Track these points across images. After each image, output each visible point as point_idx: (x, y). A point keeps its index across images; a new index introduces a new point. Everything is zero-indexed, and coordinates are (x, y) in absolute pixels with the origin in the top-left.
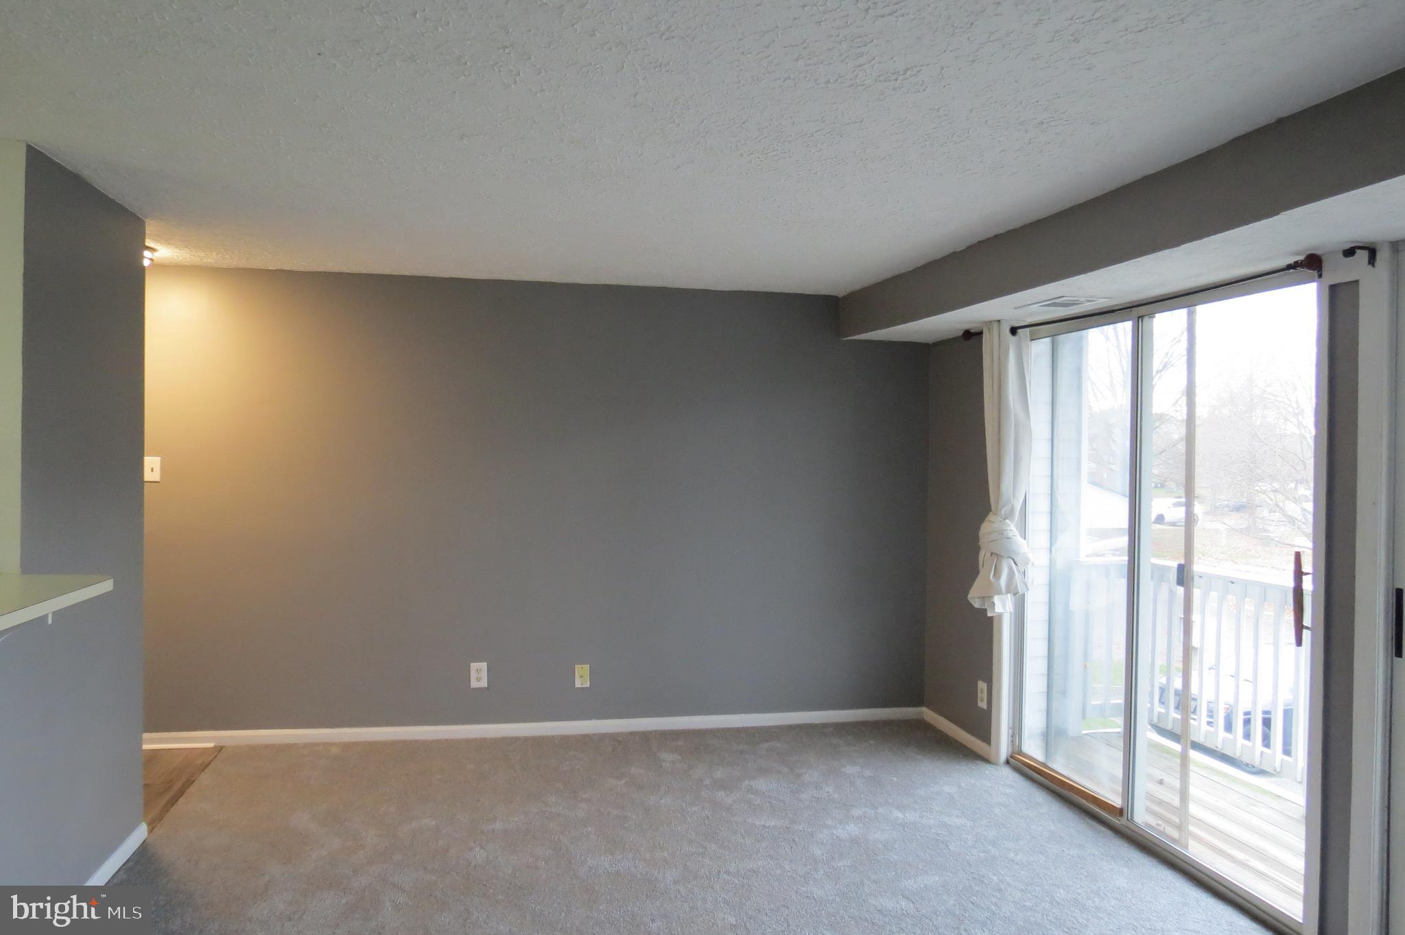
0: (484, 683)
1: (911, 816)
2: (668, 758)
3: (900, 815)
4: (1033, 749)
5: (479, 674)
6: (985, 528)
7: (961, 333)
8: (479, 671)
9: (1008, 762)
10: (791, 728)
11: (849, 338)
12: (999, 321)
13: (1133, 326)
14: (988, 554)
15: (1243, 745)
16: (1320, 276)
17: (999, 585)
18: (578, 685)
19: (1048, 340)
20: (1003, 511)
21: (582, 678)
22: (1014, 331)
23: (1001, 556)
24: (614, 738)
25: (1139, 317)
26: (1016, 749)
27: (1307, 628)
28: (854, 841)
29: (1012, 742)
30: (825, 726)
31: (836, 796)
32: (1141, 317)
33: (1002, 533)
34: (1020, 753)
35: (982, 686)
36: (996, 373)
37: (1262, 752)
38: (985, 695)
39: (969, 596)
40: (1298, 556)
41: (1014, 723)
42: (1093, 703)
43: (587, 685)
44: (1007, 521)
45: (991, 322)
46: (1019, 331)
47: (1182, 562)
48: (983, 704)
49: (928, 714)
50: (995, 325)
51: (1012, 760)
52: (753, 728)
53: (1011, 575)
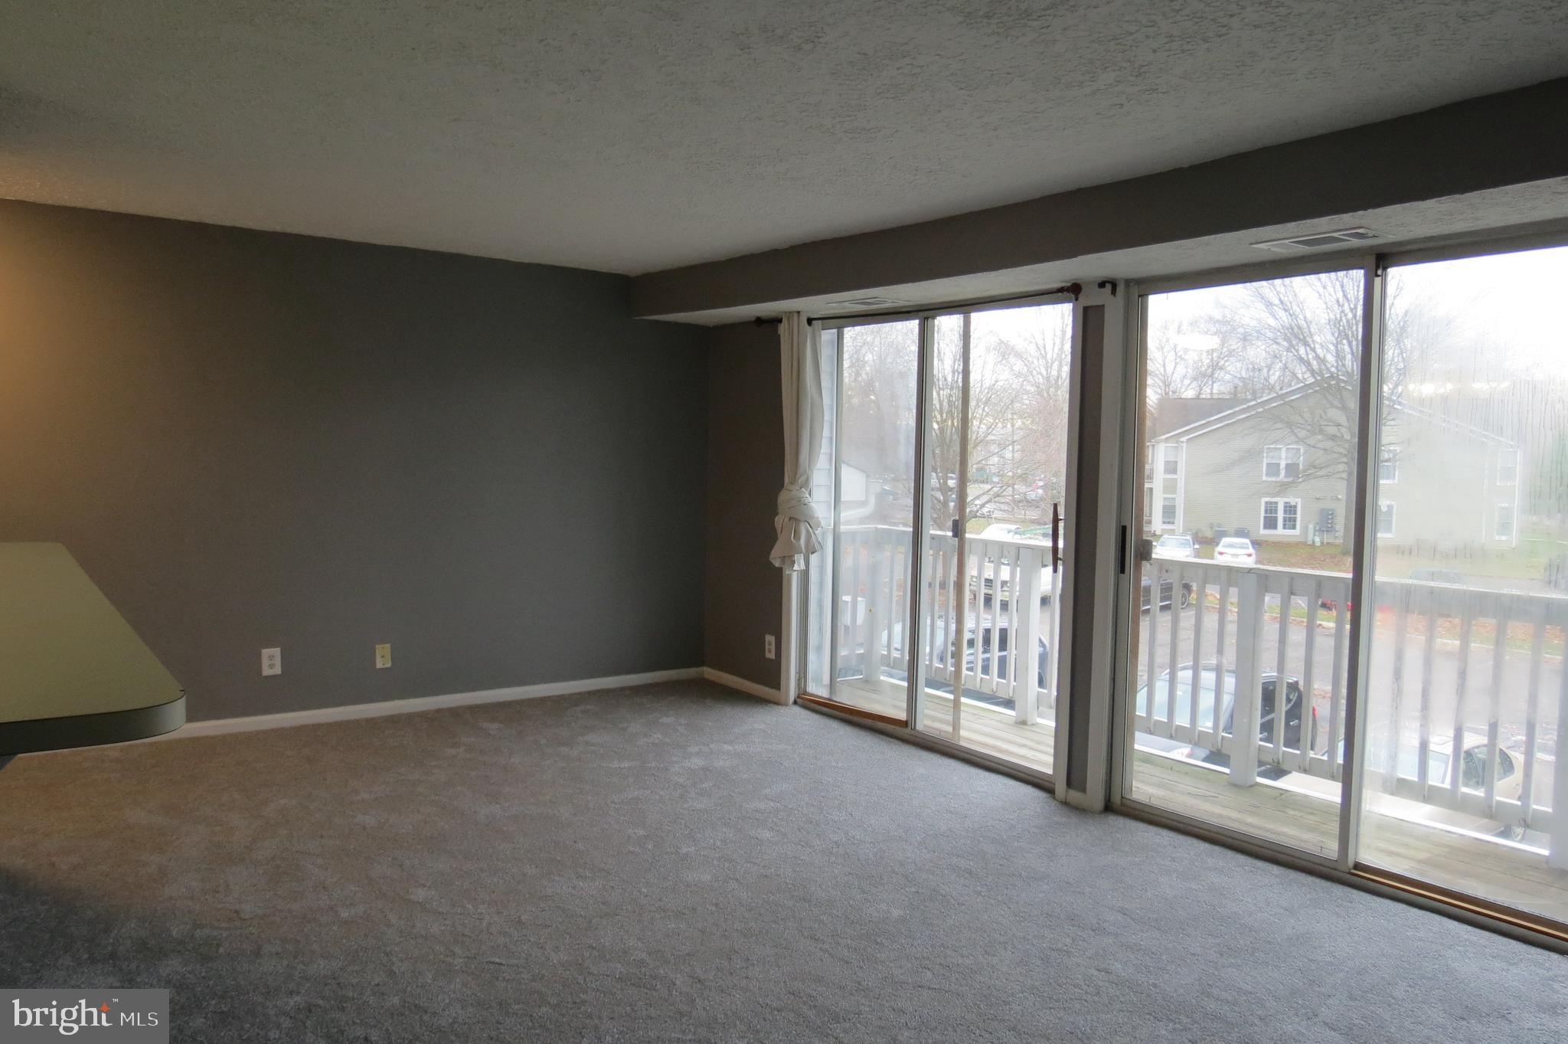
0: (277, 670)
1: (740, 748)
2: (493, 727)
3: (731, 748)
4: (818, 689)
5: (271, 661)
6: (783, 497)
7: (754, 319)
8: (271, 657)
9: (795, 703)
10: (591, 694)
11: (643, 318)
12: (799, 312)
13: (919, 325)
14: (787, 519)
15: (966, 675)
16: (1077, 299)
17: (800, 545)
18: (379, 665)
19: (835, 331)
20: (800, 481)
21: (383, 658)
22: (810, 321)
23: (799, 521)
24: (423, 716)
25: (925, 318)
26: (802, 691)
27: (1060, 559)
28: (705, 769)
29: (799, 685)
30: (622, 689)
31: (667, 740)
32: (927, 318)
33: (799, 500)
34: (805, 693)
35: (770, 639)
36: (795, 357)
37: (981, 678)
38: (773, 647)
39: (772, 556)
40: (1055, 506)
41: (800, 670)
42: (842, 654)
43: (389, 665)
44: (803, 489)
45: (790, 313)
46: (814, 322)
47: (957, 518)
48: (771, 655)
49: (709, 673)
50: (795, 315)
51: (799, 700)
52: (558, 696)
53: (809, 536)
